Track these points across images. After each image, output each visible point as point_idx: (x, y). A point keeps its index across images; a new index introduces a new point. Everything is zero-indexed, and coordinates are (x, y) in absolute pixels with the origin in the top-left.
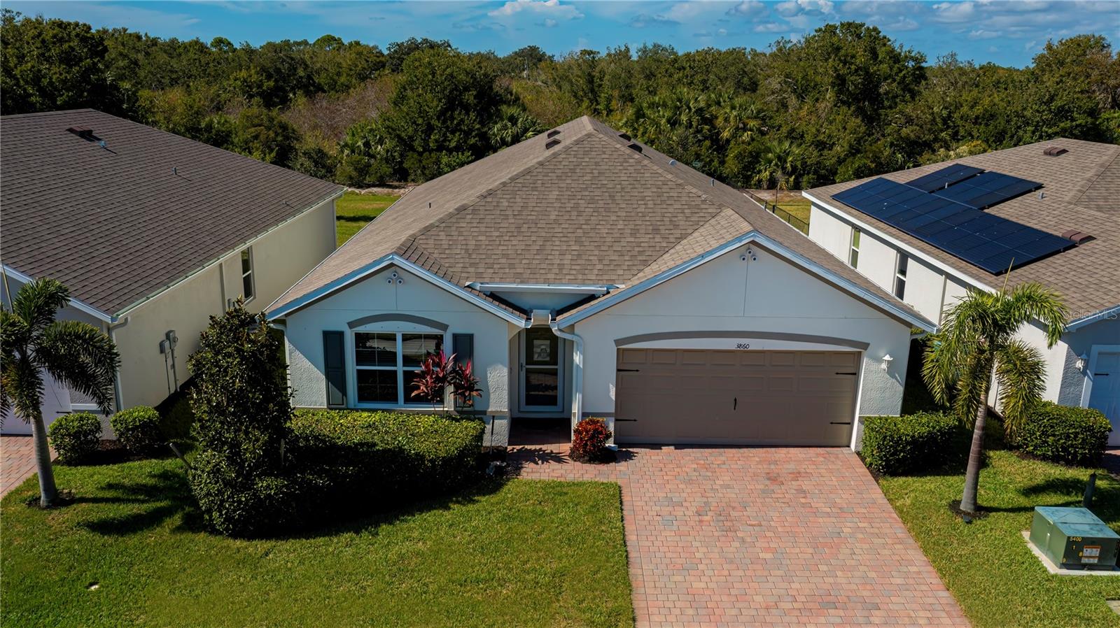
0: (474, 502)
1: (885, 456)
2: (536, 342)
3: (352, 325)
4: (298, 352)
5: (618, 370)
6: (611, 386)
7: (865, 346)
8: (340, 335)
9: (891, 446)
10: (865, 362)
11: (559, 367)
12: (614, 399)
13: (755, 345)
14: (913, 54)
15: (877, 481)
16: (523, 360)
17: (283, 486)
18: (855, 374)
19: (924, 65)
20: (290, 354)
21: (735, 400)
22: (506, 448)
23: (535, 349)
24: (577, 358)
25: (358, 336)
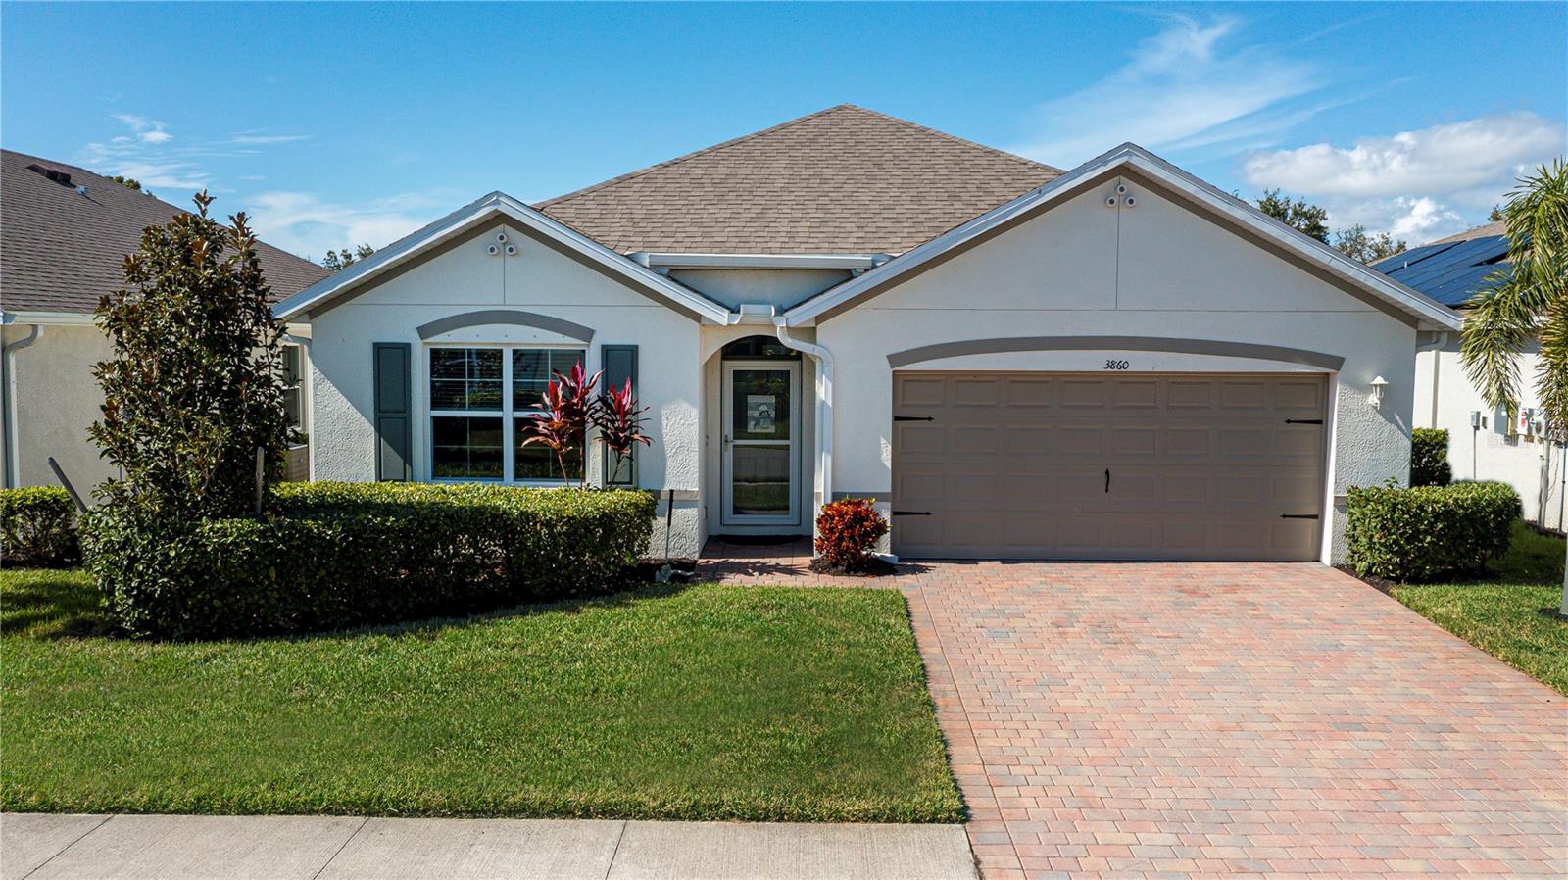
0: (627, 605)
1: (1396, 542)
2: (752, 399)
3: (424, 332)
4: (329, 384)
5: (896, 419)
6: (883, 441)
7: (1337, 362)
8: (404, 349)
9: (1407, 523)
10: (1339, 394)
11: (792, 442)
12: (889, 466)
13: (1140, 362)
14: (1305, 209)
15: (1387, 592)
16: (729, 430)
17: (252, 532)
18: (1319, 422)
19: (1322, 223)
20: (315, 387)
21: (1107, 473)
22: (696, 561)
23: (749, 412)
24: (823, 390)
25: (436, 354)
